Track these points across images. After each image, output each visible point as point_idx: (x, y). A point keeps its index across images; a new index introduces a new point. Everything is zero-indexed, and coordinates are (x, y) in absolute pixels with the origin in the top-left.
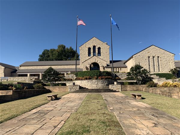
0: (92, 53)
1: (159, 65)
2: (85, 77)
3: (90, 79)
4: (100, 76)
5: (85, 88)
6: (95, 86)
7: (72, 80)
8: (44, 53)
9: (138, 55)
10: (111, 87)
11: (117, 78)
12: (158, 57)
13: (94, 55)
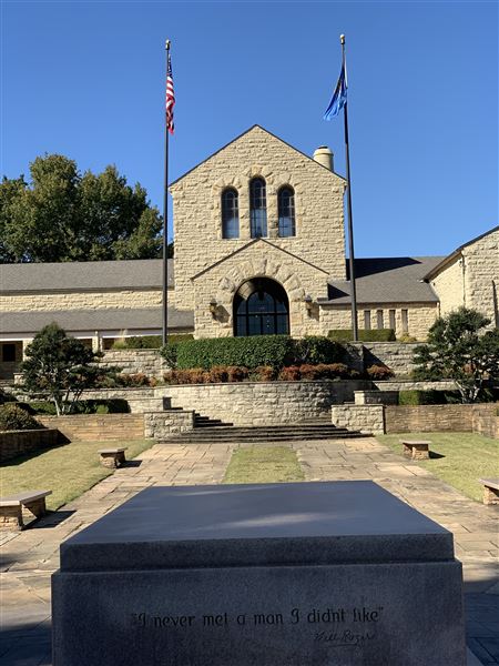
0: (243, 223)
2: (219, 369)
3: (239, 377)
4: (288, 361)
5: (218, 423)
6: (266, 411)
7: (146, 382)
10: (337, 415)
11: (374, 369)
13: (257, 234)
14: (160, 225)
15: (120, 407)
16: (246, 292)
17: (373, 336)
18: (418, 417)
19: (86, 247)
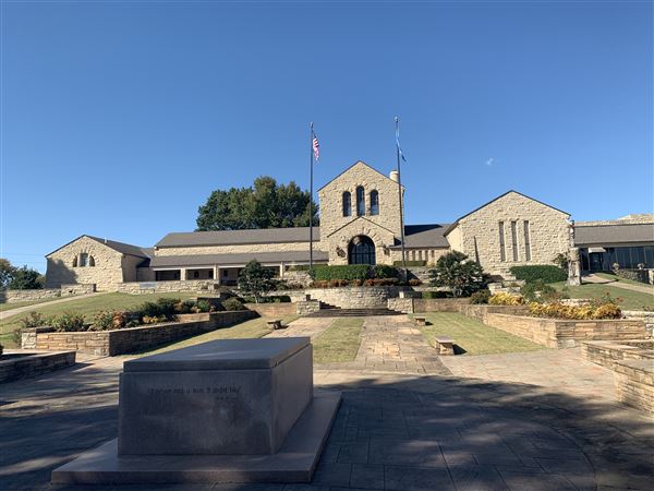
0: (353, 209)
1: (527, 244)
2: (334, 280)
3: (344, 285)
4: (368, 277)
5: (334, 307)
6: (357, 301)
7: (301, 287)
8: (212, 203)
9: (472, 217)
10: (391, 304)
11: (412, 280)
12: (526, 222)
13: (360, 214)
14: (315, 210)
15: (286, 299)
16: (356, 241)
17: (415, 264)
18: (430, 304)
19: (280, 221)
